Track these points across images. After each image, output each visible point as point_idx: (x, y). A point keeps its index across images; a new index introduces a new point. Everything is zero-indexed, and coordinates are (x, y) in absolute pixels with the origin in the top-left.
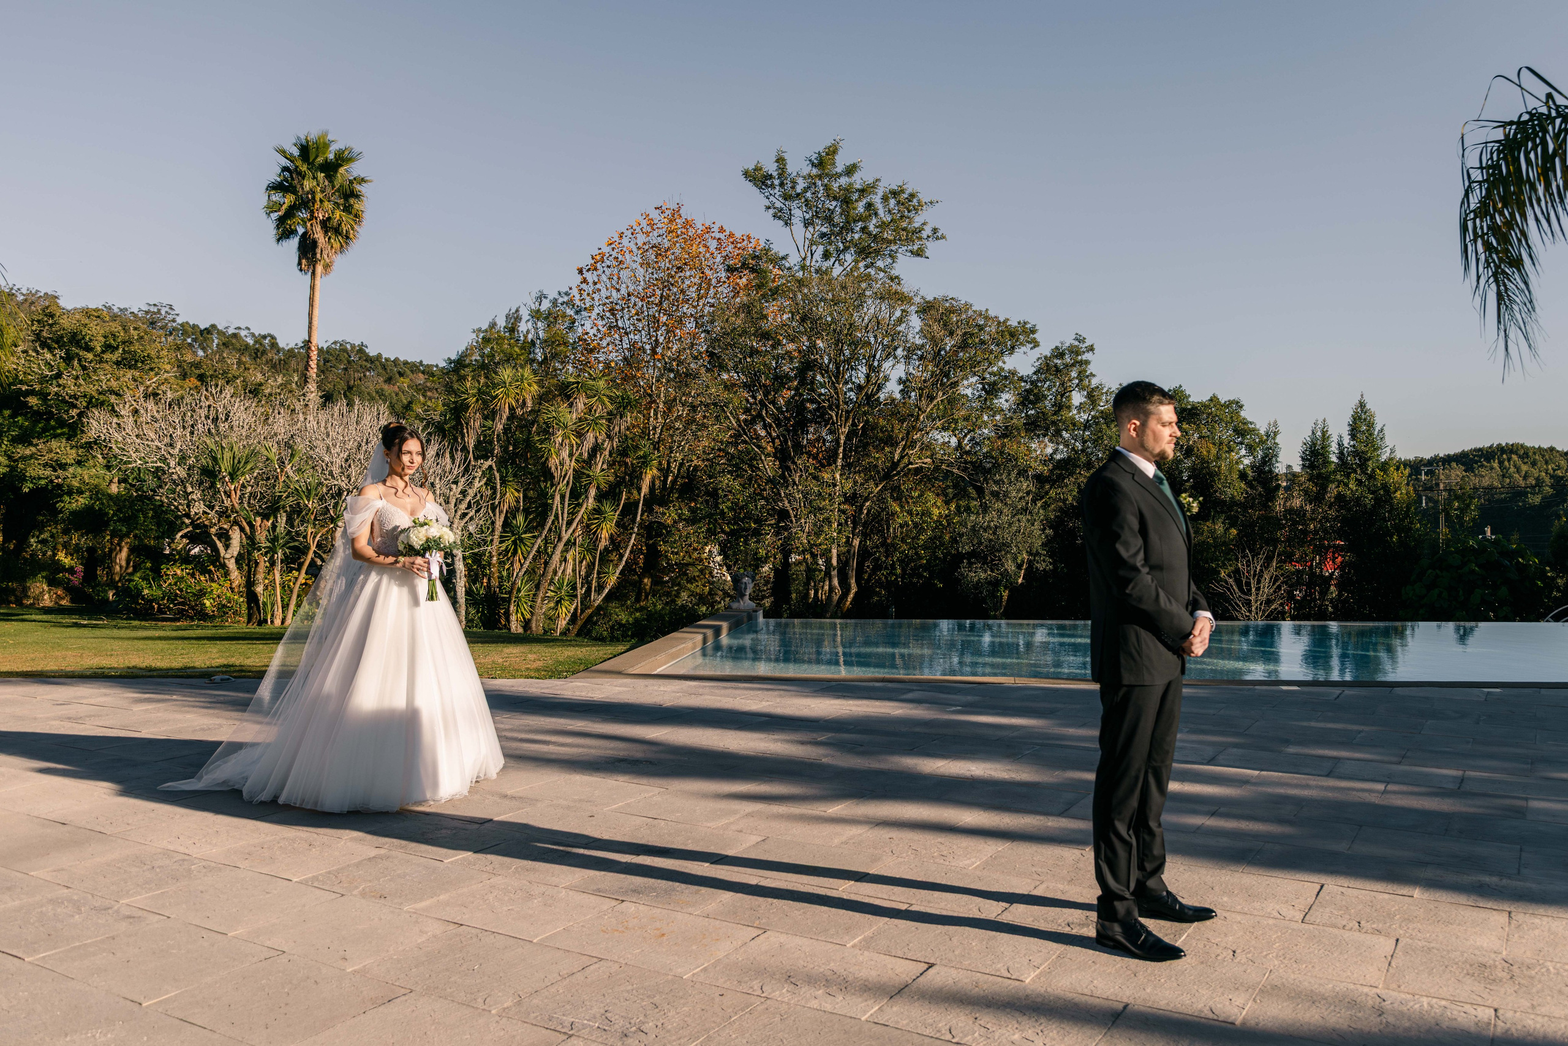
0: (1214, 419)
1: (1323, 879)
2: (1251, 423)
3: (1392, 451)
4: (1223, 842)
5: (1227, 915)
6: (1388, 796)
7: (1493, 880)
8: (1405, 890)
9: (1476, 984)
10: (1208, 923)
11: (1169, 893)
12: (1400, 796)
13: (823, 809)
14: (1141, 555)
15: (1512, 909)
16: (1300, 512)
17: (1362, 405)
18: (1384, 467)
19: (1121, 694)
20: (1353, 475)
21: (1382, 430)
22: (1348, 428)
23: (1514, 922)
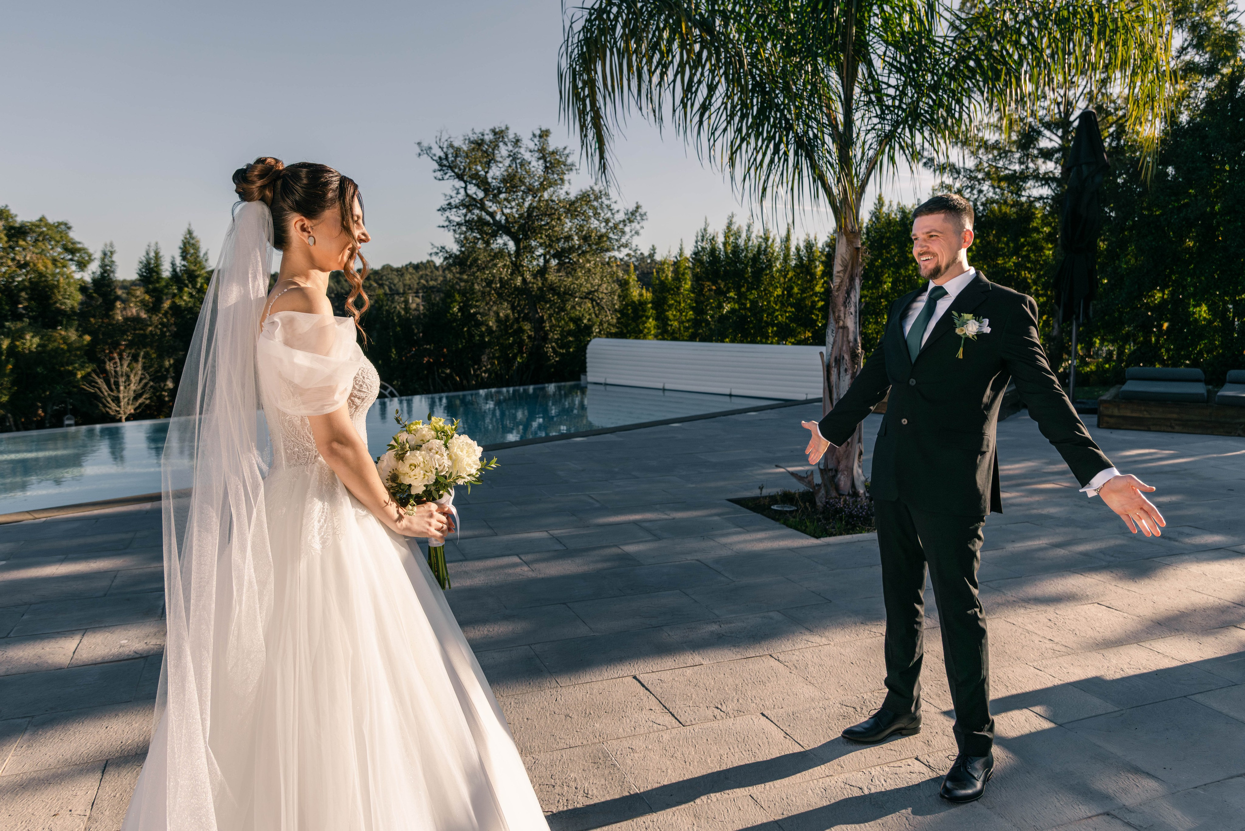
0: (44, 237)
2: (79, 243)
16: (137, 319)
20: (186, 289)
21: (206, 254)
22: (180, 251)
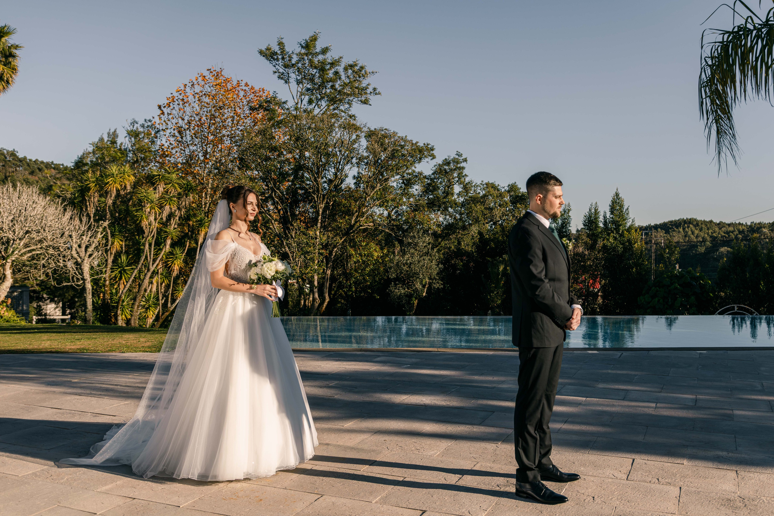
1: (634, 456)
3: (633, 221)
4: (575, 437)
5: (585, 477)
6: (659, 410)
7: (724, 454)
8: (679, 461)
9: (727, 510)
10: (576, 482)
11: (554, 466)
12: (665, 410)
13: (341, 425)
14: (544, 273)
15: (737, 469)
16: (582, 255)
17: (617, 195)
18: (629, 230)
19: (532, 352)
21: (627, 209)
22: (609, 208)
23: (740, 476)
